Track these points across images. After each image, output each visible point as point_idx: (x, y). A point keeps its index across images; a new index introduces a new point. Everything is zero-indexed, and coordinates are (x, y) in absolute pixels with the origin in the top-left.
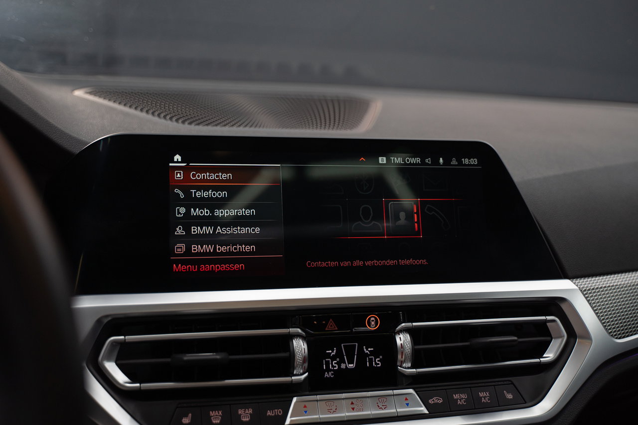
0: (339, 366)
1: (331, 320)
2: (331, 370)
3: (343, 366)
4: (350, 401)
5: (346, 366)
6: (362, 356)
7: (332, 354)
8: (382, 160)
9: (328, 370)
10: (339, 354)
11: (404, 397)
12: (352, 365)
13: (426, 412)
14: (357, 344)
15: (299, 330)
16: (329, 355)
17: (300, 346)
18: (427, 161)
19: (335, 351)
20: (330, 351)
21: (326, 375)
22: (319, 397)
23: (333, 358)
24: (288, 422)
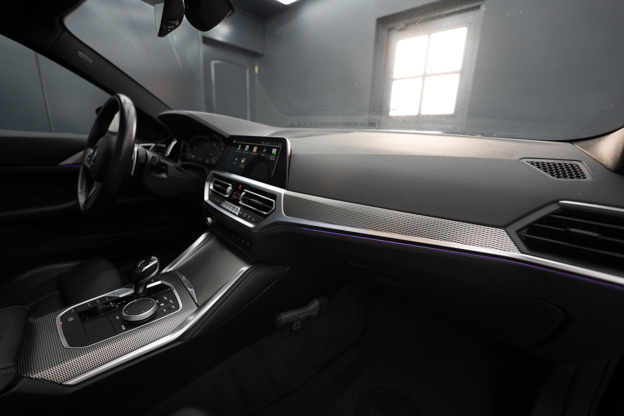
13: (239, 215)
15: (231, 186)
16: (234, 194)
22: (227, 202)
24: (220, 205)
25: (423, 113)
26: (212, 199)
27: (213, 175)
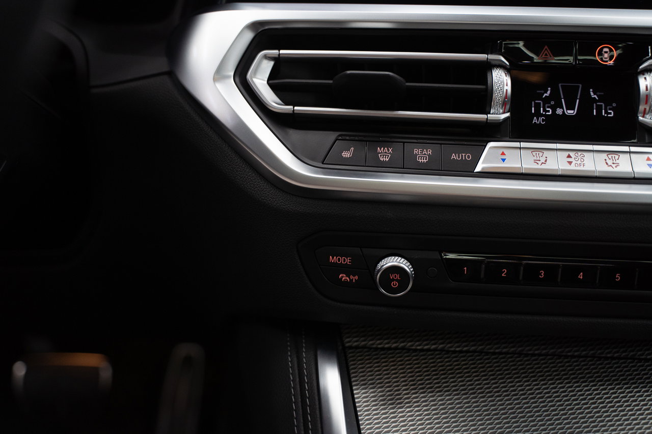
0: (554, 111)
1: (546, 47)
2: (542, 115)
3: (559, 111)
4: (567, 153)
5: (563, 112)
6: (586, 99)
7: (545, 95)
9: (538, 114)
10: (555, 96)
11: (646, 156)
12: (572, 112)
14: (581, 85)
15: (502, 58)
16: (540, 97)
17: (501, 81)
19: (549, 92)
20: (543, 92)
21: (535, 120)
22: (523, 145)
23: (546, 101)
24: (478, 169)
26: (346, 154)
27: (249, 36)
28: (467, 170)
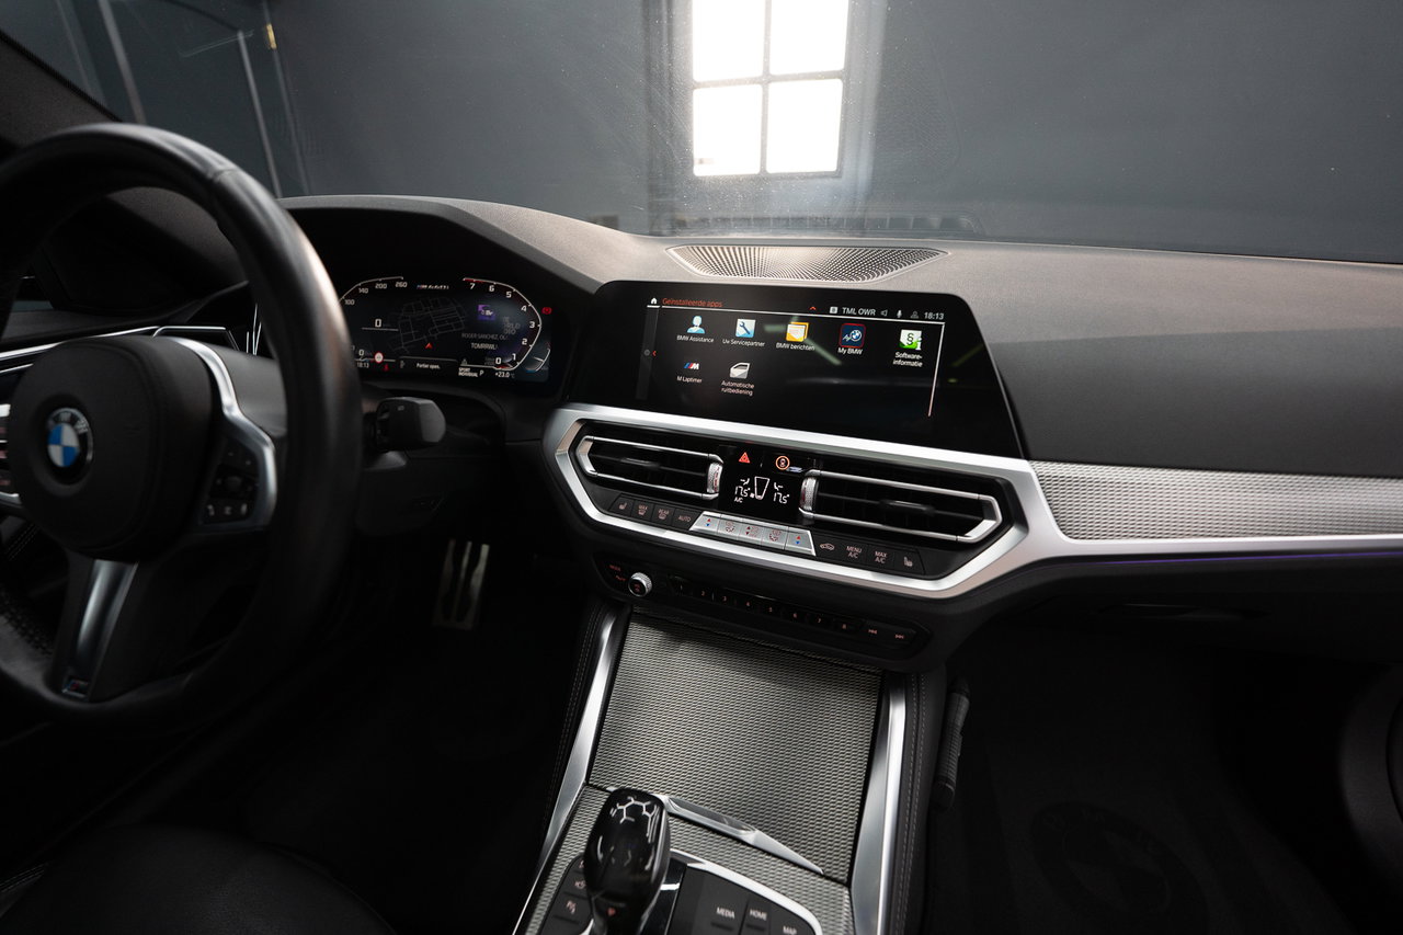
0: (749, 495)
1: (745, 453)
2: (741, 496)
3: (752, 495)
4: (747, 526)
5: (755, 496)
6: (771, 490)
7: (745, 483)
8: (834, 310)
10: (751, 484)
11: (798, 535)
12: (760, 497)
13: (814, 554)
14: (768, 479)
15: (719, 459)
16: (741, 484)
17: (715, 470)
18: (882, 313)
19: (747, 481)
20: (743, 480)
21: (736, 500)
22: (723, 516)
23: (745, 487)
24: (691, 529)
25: (772, 169)
26: (622, 507)
27: (579, 427)
28: (685, 529)
